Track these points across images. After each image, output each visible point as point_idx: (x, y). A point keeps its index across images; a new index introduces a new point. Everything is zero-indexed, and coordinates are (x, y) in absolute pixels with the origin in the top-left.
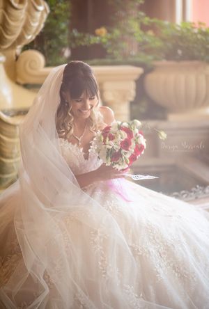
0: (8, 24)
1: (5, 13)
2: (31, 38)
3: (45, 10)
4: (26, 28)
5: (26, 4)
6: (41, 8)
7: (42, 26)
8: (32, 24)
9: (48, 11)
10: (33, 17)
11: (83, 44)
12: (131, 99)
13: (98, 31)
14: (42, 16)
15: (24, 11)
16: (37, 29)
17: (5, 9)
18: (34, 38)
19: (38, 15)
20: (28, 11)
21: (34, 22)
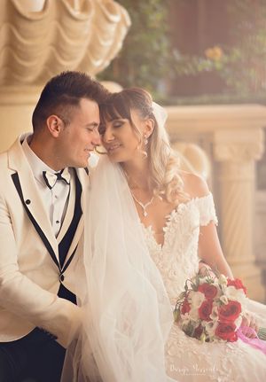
0: (64, 43)
1: (59, 27)
2: (102, 64)
3: (123, 20)
4: (93, 49)
5: (93, 12)
6: (116, 19)
7: (120, 45)
8: (102, 43)
9: (129, 23)
10: (103, 32)
11: (186, 71)
12: (259, 157)
13: (209, 52)
14: (118, 30)
15: (89, 23)
16: (111, 51)
17: (60, 21)
18: (107, 63)
19: (112, 29)
20: (96, 23)
21: (105, 40)
